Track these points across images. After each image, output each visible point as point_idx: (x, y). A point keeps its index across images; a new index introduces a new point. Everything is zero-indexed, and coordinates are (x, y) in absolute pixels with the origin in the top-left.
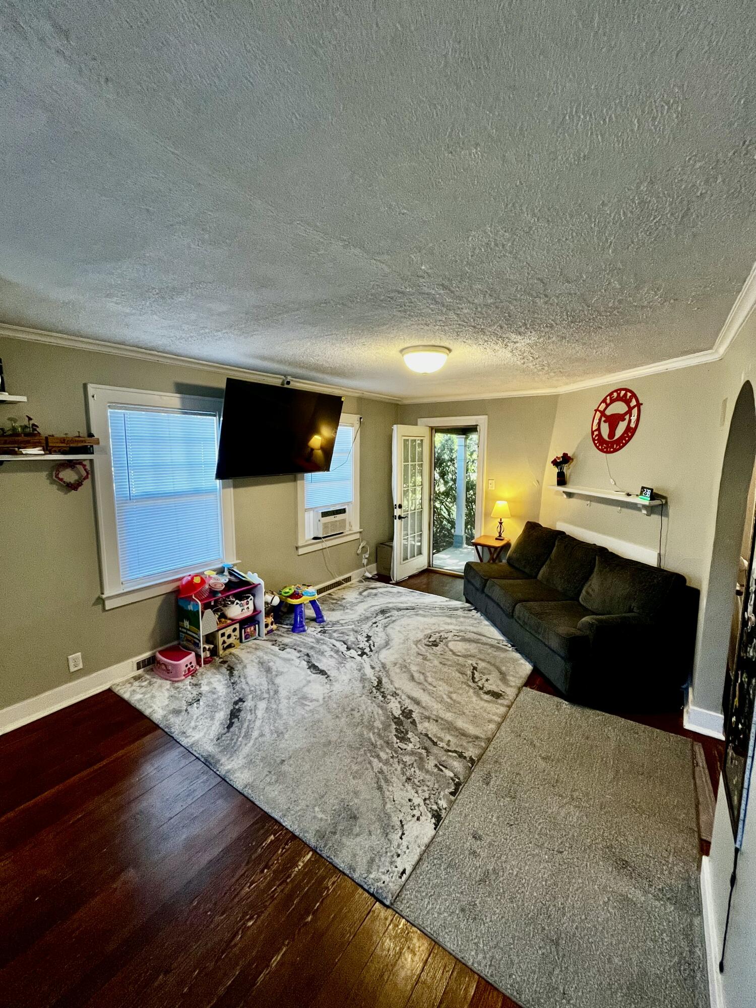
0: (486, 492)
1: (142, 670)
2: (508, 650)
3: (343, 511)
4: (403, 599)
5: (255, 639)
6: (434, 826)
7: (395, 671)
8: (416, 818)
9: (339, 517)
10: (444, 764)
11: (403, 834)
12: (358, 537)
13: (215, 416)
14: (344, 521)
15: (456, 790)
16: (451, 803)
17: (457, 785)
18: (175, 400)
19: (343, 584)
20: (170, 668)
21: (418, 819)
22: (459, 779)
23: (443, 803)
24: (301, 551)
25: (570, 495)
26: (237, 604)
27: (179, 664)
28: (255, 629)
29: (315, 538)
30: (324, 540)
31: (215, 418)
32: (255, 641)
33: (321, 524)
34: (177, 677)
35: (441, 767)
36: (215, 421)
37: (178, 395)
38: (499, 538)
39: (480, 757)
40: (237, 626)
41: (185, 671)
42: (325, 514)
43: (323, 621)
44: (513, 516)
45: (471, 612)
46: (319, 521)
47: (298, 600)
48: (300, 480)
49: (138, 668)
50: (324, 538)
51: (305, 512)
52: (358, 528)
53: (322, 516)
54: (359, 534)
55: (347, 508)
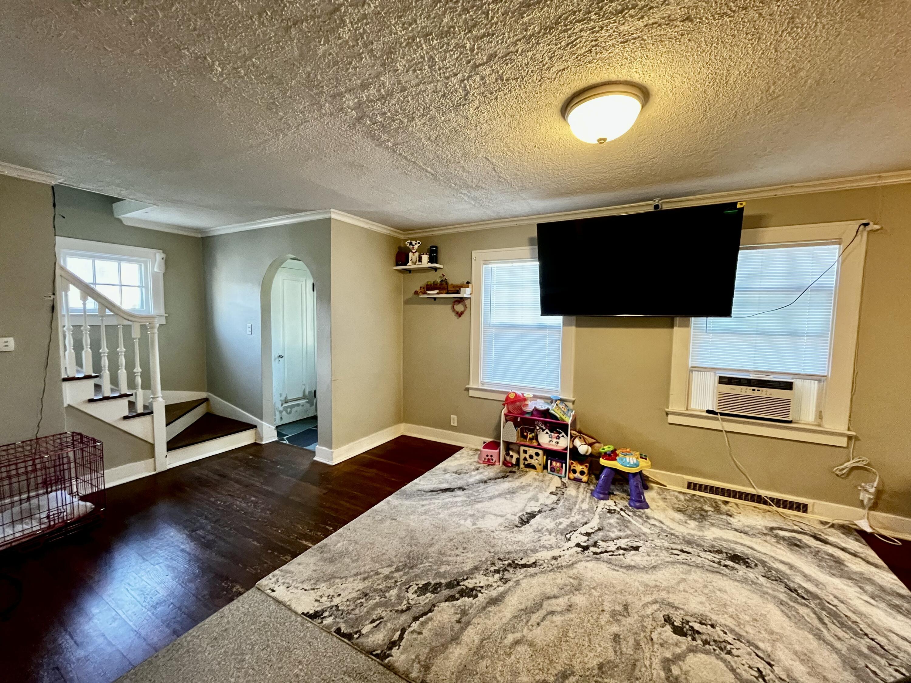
3: (788, 386)
5: (561, 477)
6: (305, 612)
8: (319, 599)
9: (775, 393)
10: (382, 625)
11: (306, 590)
12: (844, 444)
15: (344, 635)
16: (327, 629)
17: (349, 636)
21: (317, 600)
22: (357, 638)
23: (329, 621)
24: (672, 419)
26: (547, 433)
28: (562, 467)
29: (709, 411)
30: (724, 418)
33: (720, 393)
35: (378, 622)
39: (390, 668)
40: (541, 452)
41: (485, 459)
42: (723, 380)
46: (716, 387)
47: (606, 462)
48: (679, 326)
50: (722, 414)
51: (692, 371)
52: (842, 428)
53: (720, 382)
54: (846, 439)
55: (797, 383)
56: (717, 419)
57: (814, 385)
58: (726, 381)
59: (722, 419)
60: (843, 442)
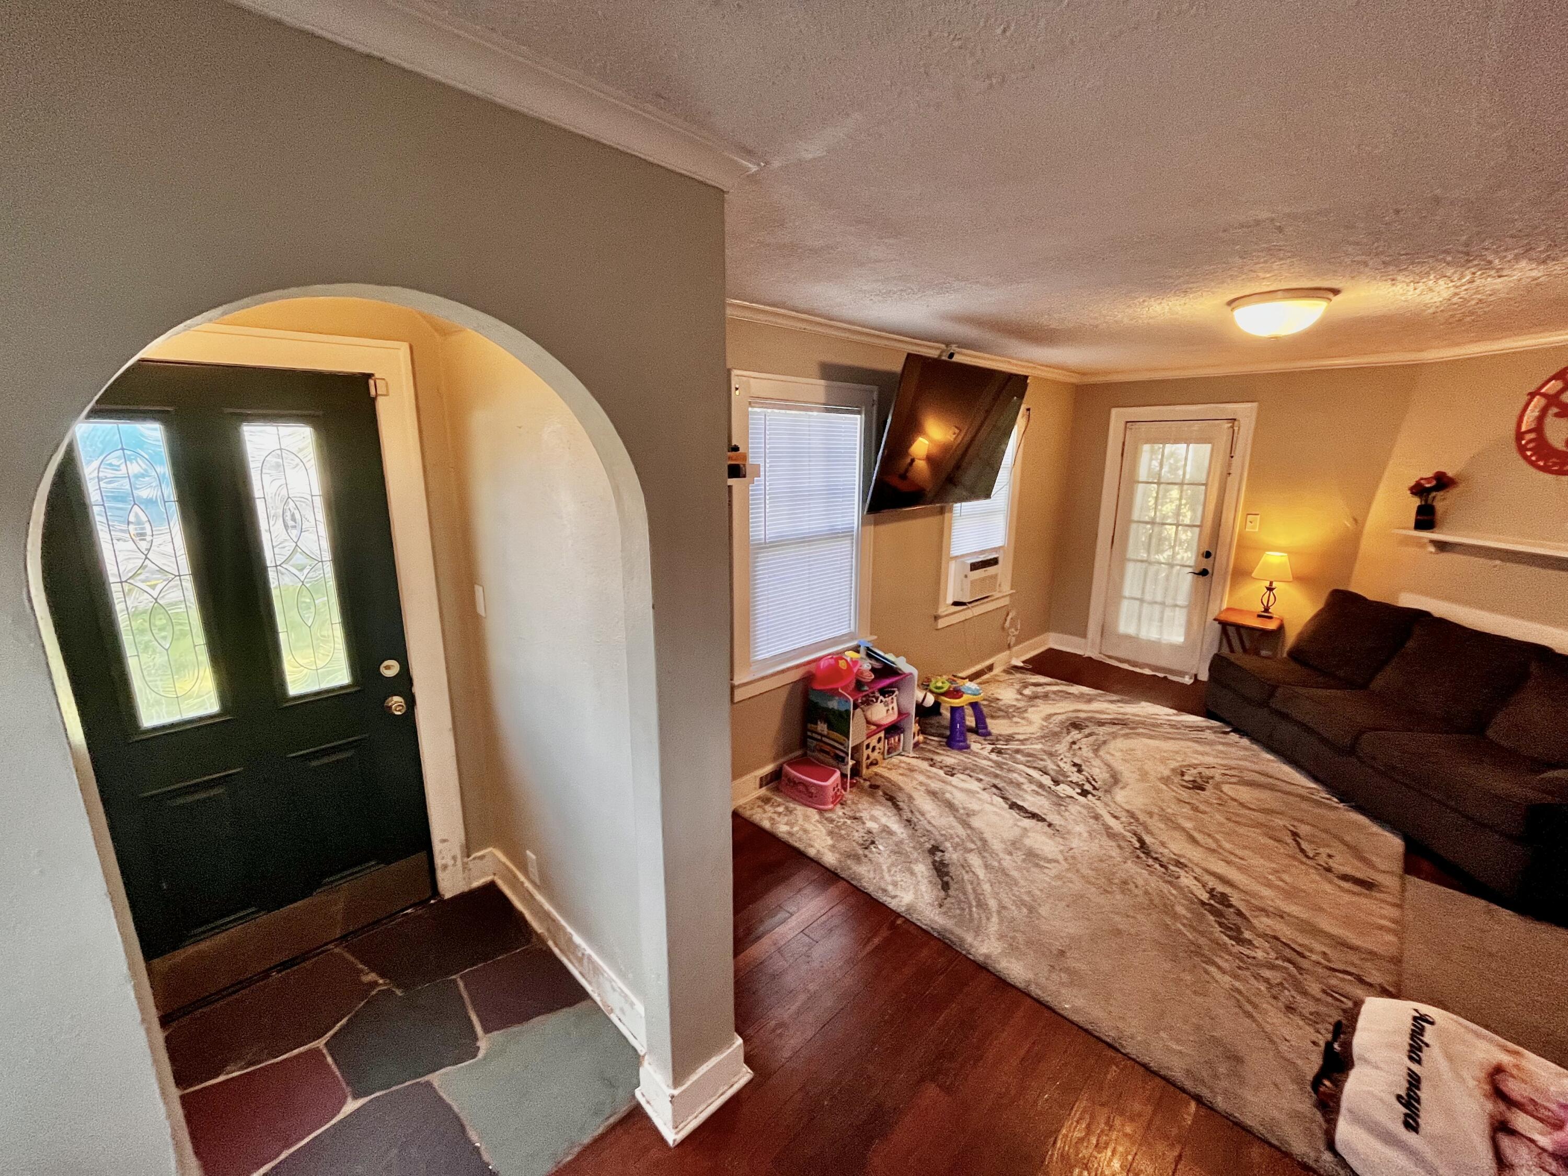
0: (1240, 535)
1: (764, 788)
2: (1337, 808)
3: (994, 562)
4: (1095, 706)
5: (899, 755)
7: (1156, 824)
9: (991, 570)
10: (1340, 991)
12: (1007, 603)
13: (859, 413)
14: (994, 577)
18: (818, 387)
19: (986, 673)
20: (813, 790)
24: (941, 623)
25: (1442, 546)
26: (881, 701)
27: (826, 787)
28: (899, 740)
29: (956, 604)
30: (970, 606)
31: (858, 416)
32: (899, 757)
33: (969, 583)
34: (824, 804)
35: (1337, 996)
36: (859, 422)
37: (823, 382)
38: (1266, 614)
39: (1397, 987)
40: (882, 734)
41: (833, 797)
42: (975, 567)
43: (989, 734)
44: (1301, 579)
45: (1228, 736)
46: (966, 576)
47: (957, 701)
48: (948, 512)
49: (761, 787)
50: (969, 603)
51: (950, 563)
52: (1009, 589)
53: (972, 570)
54: (1009, 597)
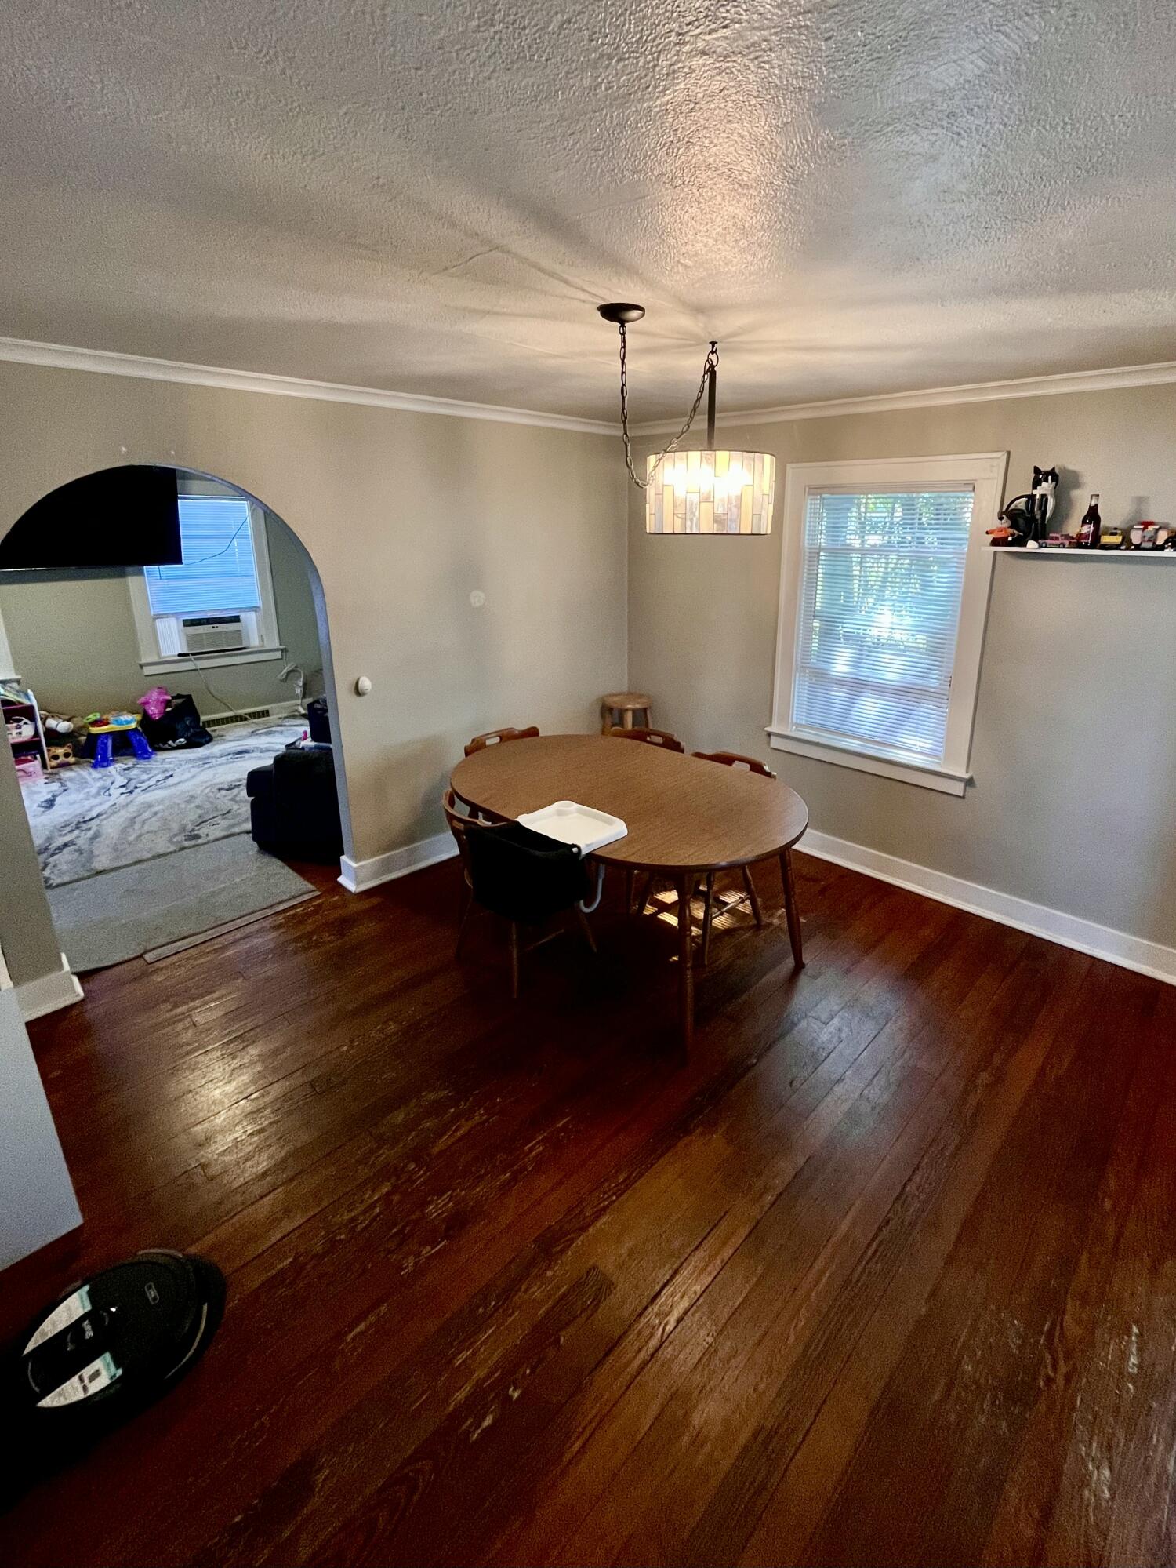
3: (236, 619)
9: (227, 627)
12: (278, 657)
14: (235, 633)
24: (148, 671)
29: (180, 655)
42: (192, 623)
50: (193, 654)
51: (155, 619)
52: (277, 645)
53: (185, 625)
54: (280, 652)
55: (243, 616)
56: (190, 660)
57: (252, 615)
58: (189, 623)
59: (195, 659)
60: (278, 655)
